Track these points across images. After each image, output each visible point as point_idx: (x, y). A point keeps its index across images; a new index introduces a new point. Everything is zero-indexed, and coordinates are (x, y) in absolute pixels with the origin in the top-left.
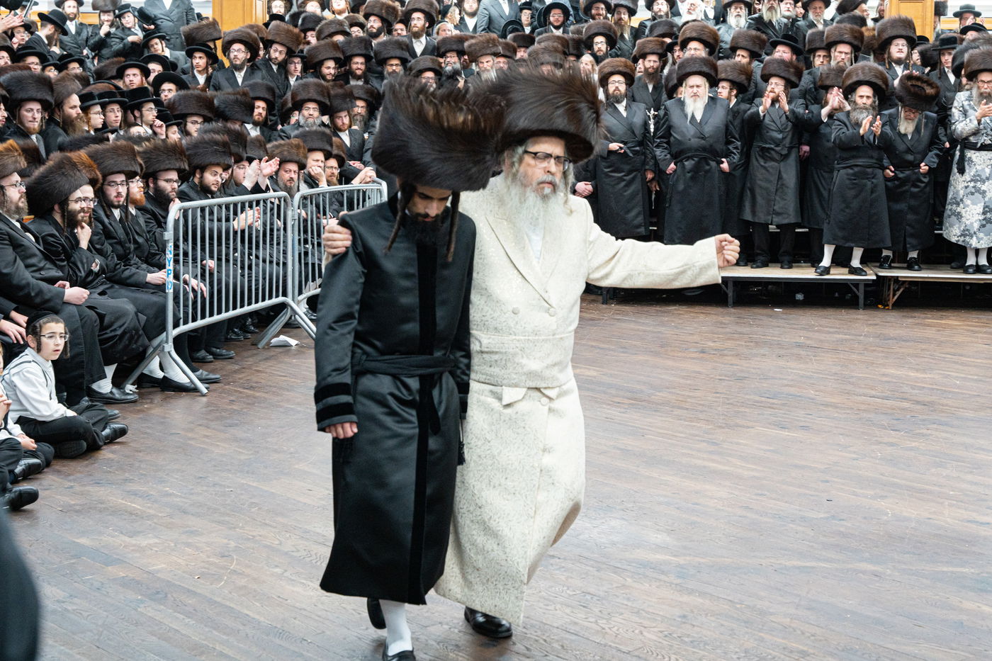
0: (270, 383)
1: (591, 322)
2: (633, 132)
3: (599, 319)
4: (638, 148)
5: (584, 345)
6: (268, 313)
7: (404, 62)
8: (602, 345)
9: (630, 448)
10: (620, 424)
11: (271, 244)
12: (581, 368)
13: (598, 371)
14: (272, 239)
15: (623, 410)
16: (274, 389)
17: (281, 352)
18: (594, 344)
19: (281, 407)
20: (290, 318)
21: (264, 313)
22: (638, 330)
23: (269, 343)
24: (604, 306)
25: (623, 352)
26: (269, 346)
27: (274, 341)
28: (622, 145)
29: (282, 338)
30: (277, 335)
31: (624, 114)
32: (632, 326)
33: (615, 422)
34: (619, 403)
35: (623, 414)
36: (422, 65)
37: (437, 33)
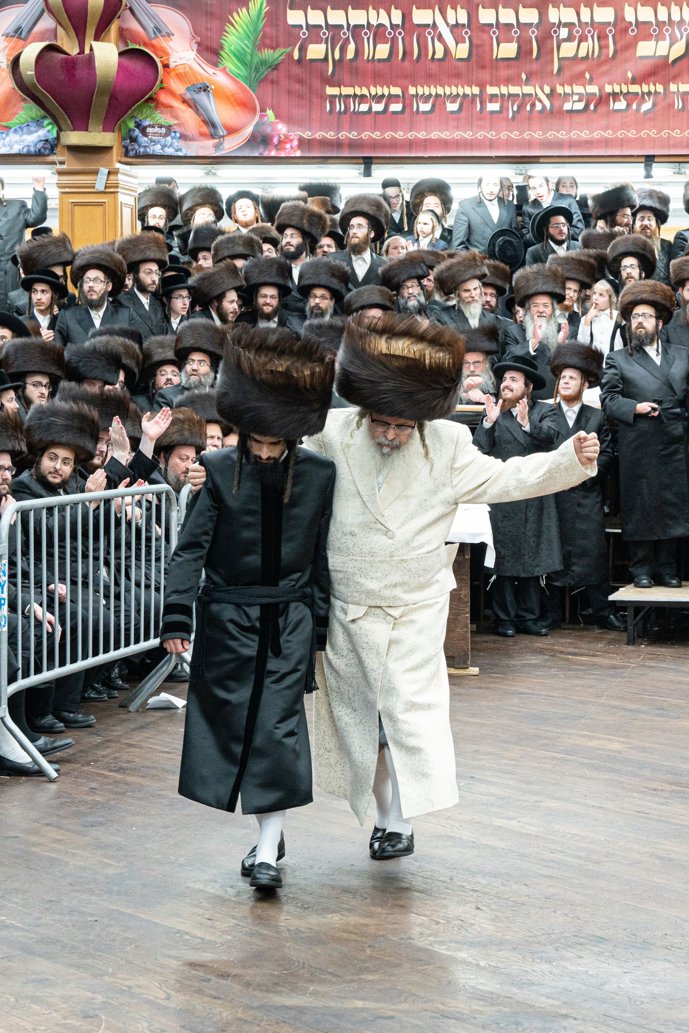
0: (146, 763)
1: (612, 672)
2: (671, 387)
3: (624, 667)
4: (678, 410)
5: (602, 705)
6: (143, 661)
8: (629, 705)
9: (673, 856)
10: (658, 821)
11: (148, 561)
12: (599, 739)
13: (623, 743)
14: (148, 553)
15: (661, 800)
16: (154, 772)
17: (161, 718)
18: (617, 703)
19: (163, 797)
20: (176, 667)
21: (137, 661)
22: (680, 683)
23: (145, 703)
24: (630, 648)
25: (660, 715)
26: (145, 709)
27: (152, 701)
28: (656, 406)
29: (164, 696)
30: (157, 693)
31: (658, 360)
32: (671, 676)
33: (650, 819)
34: (655, 790)
35: (662, 807)
36: (366, 299)
37: (387, 252)
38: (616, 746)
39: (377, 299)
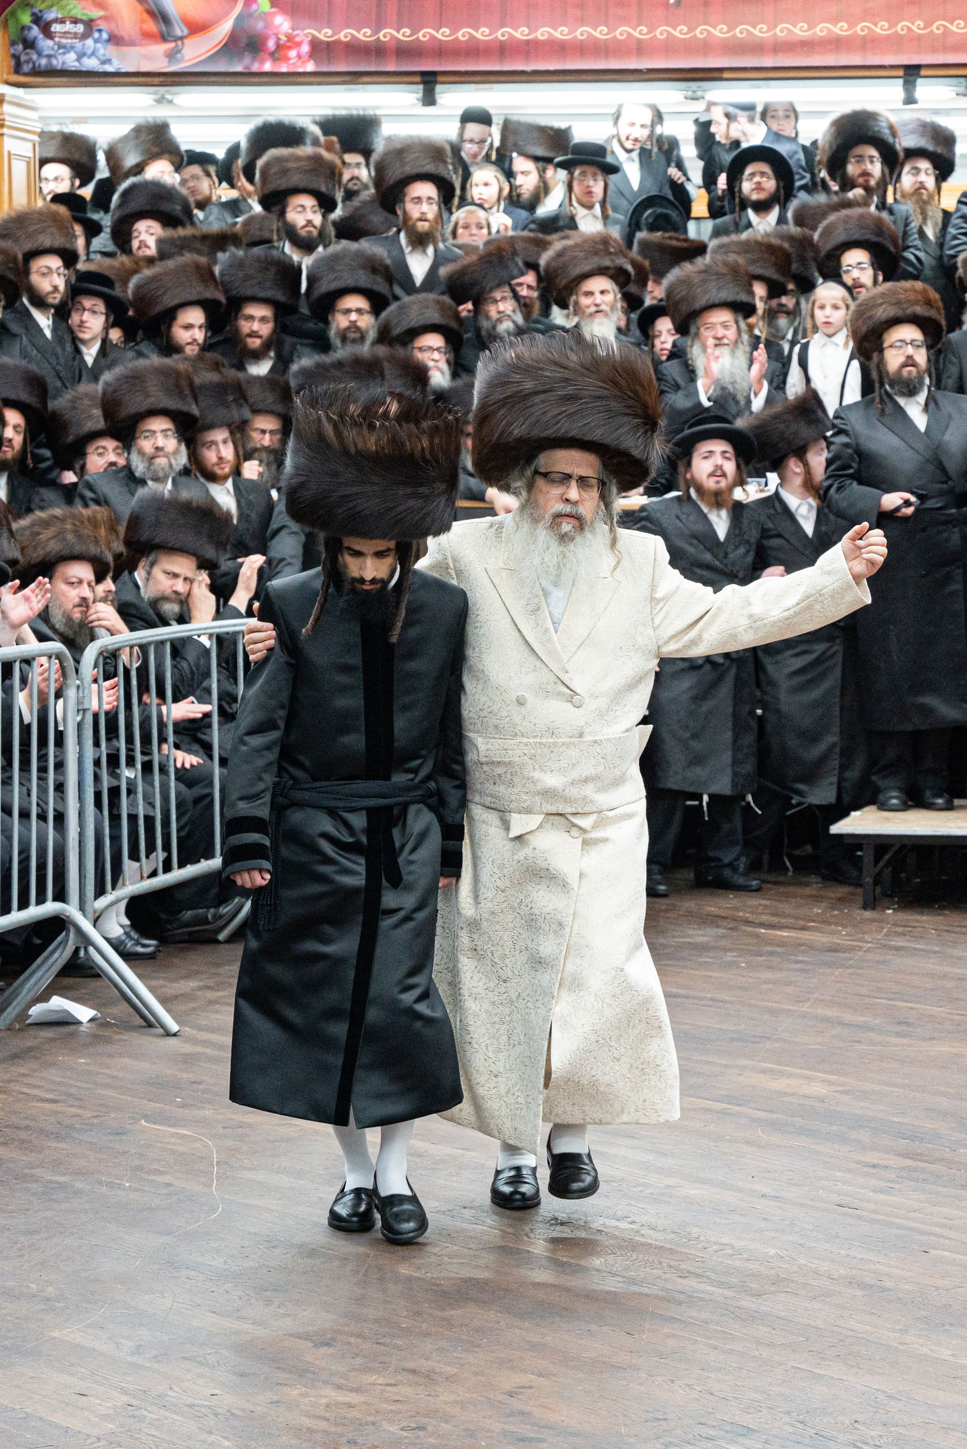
0: (14, 1119)
1: (829, 957)
2: (941, 467)
3: (853, 949)
5: (804, 1016)
6: (28, 940)
7: (378, 303)
8: (849, 1017)
9: (888, 1283)
10: (872, 1221)
12: (790, 1076)
13: (830, 1083)
15: (882, 1184)
16: (23, 1135)
17: (51, 1040)
18: (829, 1013)
19: (36, 1180)
20: (77, 950)
21: (17, 941)
22: (944, 976)
23: (23, 1015)
24: (868, 914)
25: (898, 1034)
26: (23, 1024)
27: (36, 1010)
28: (913, 499)
29: (58, 1003)
30: (44, 997)
32: (932, 965)
33: (859, 1217)
34: (874, 1166)
35: (881, 1197)
36: (414, 317)
37: (454, 234)
38: (818, 1089)
39: (434, 316)
